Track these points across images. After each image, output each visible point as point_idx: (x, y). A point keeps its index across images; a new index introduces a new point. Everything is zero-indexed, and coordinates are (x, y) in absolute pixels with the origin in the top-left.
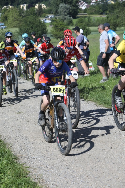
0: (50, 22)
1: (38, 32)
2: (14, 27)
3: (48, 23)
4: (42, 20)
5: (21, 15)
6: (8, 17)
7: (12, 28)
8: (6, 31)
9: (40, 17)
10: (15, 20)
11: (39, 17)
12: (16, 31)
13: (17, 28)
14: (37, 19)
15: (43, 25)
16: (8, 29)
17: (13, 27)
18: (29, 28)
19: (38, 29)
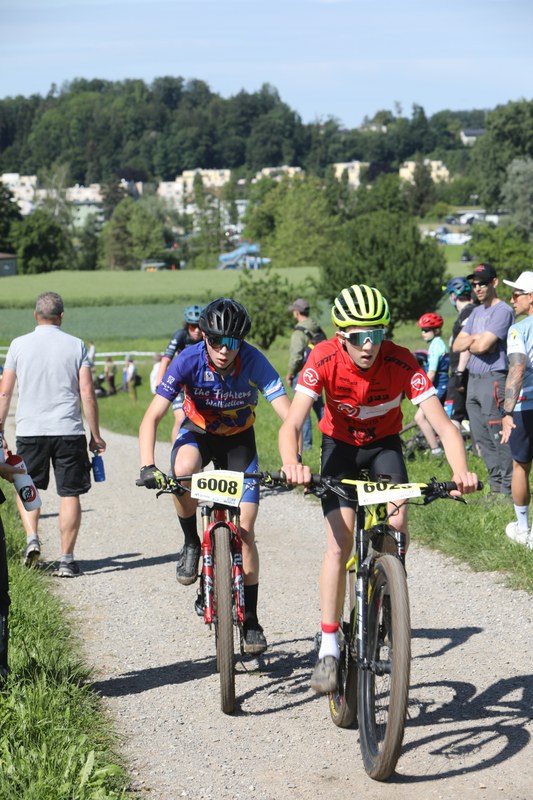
0: (466, 243)
1: (408, 287)
2: (303, 262)
3: (456, 247)
4: (431, 230)
5: (335, 208)
6: (276, 217)
7: (293, 265)
8: (266, 280)
9: (422, 216)
10: (309, 234)
11: (418, 218)
12: (309, 278)
13: (315, 265)
14: (405, 228)
15: (432, 256)
16: (273, 272)
17: (300, 260)
18: (369, 268)
19: (409, 272)
